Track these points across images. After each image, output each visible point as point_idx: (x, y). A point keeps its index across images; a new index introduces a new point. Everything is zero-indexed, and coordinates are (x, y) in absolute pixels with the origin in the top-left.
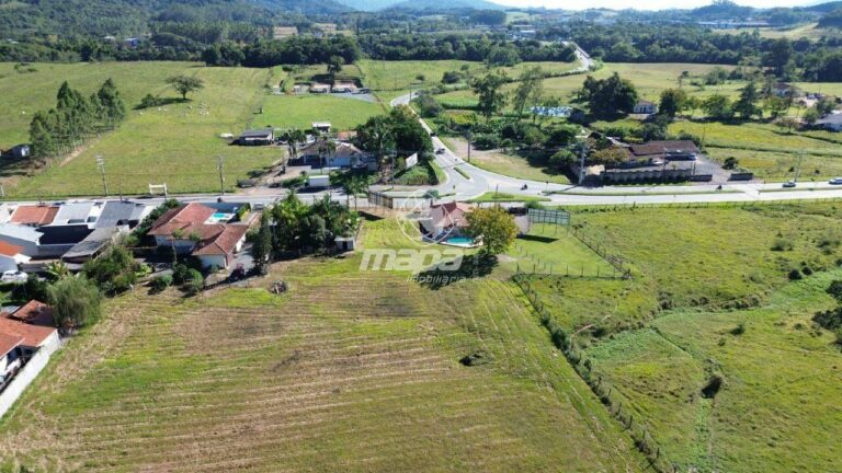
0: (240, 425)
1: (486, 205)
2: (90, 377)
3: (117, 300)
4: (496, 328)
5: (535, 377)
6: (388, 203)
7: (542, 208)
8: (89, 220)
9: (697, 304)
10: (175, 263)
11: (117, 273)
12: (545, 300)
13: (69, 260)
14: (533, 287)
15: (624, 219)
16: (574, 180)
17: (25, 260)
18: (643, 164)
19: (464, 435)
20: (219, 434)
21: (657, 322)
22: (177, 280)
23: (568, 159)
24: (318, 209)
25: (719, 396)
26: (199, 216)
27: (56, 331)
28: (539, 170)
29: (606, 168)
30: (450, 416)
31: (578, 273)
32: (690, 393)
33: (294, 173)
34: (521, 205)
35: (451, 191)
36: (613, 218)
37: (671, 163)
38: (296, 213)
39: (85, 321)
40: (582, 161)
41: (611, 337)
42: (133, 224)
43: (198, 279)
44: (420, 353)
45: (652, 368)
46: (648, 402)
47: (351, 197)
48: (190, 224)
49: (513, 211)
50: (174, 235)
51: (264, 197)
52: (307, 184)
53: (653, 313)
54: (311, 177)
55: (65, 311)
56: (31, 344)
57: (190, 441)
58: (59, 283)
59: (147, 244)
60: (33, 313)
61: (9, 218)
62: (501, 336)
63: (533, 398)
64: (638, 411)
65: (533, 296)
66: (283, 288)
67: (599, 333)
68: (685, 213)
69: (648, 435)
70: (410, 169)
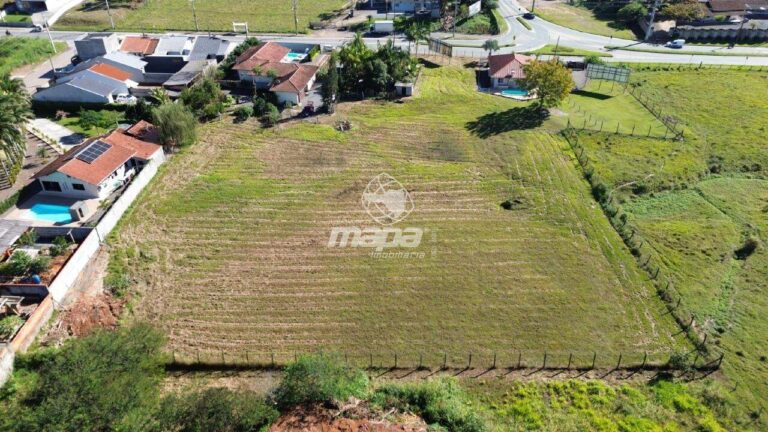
0: (308, 239)
1: (545, 58)
2: (189, 188)
3: (207, 125)
4: (539, 178)
5: (570, 225)
6: (448, 50)
7: (602, 64)
8: (184, 53)
9: (747, 170)
10: (255, 96)
11: (208, 102)
12: (591, 156)
13: (169, 88)
14: (580, 142)
15: (687, 80)
16: (641, 36)
17: (134, 85)
18: (719, 22)
19: (497, 268)
20: (291, 244)
21: (701, 185)
22: (257, 112)
23: (638, 13)
24: (382, 54)
25: (751, 259)
26: (276, 55)
27: (161, 147)
28: (605, 23)
29: (677, 24)
30: (487, 251)
31: (629, 131)
32: (723, 253)
33: (361, 17)
34: (580, 60)
35: (510, 42)
36: (676, 78)
37: (751, 21)
38: (361, 57)
39: (184, 141)
40: (653, 15)
41: (652, 195)
42: (220, 58)
43: (274, 113)
44: (465, 195)
45: (687, 227)
46: (677, 257)
47: (412, 43)
48: (267, 62)
49: (572, 66)
50: (254, 71)
51: (333, 39)
52: (372, 29)
53: (700, 176)
54: (376, 22)
55: (168, 131)
56: (143, 157)
57: (268, 247)
58: (162, 107)
59: (231, 78)
60: (143, 131)
61: (119, 46)
62: (543, 185)
63: (566, 243)
64: (666, 264)
65: (579, 151)
66: (347, 127)
67: (639, 190)
68: (755, 78)
69: (672, 286)
70: (472, 17)
